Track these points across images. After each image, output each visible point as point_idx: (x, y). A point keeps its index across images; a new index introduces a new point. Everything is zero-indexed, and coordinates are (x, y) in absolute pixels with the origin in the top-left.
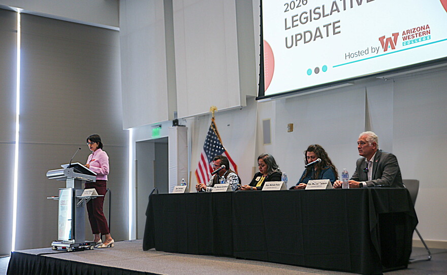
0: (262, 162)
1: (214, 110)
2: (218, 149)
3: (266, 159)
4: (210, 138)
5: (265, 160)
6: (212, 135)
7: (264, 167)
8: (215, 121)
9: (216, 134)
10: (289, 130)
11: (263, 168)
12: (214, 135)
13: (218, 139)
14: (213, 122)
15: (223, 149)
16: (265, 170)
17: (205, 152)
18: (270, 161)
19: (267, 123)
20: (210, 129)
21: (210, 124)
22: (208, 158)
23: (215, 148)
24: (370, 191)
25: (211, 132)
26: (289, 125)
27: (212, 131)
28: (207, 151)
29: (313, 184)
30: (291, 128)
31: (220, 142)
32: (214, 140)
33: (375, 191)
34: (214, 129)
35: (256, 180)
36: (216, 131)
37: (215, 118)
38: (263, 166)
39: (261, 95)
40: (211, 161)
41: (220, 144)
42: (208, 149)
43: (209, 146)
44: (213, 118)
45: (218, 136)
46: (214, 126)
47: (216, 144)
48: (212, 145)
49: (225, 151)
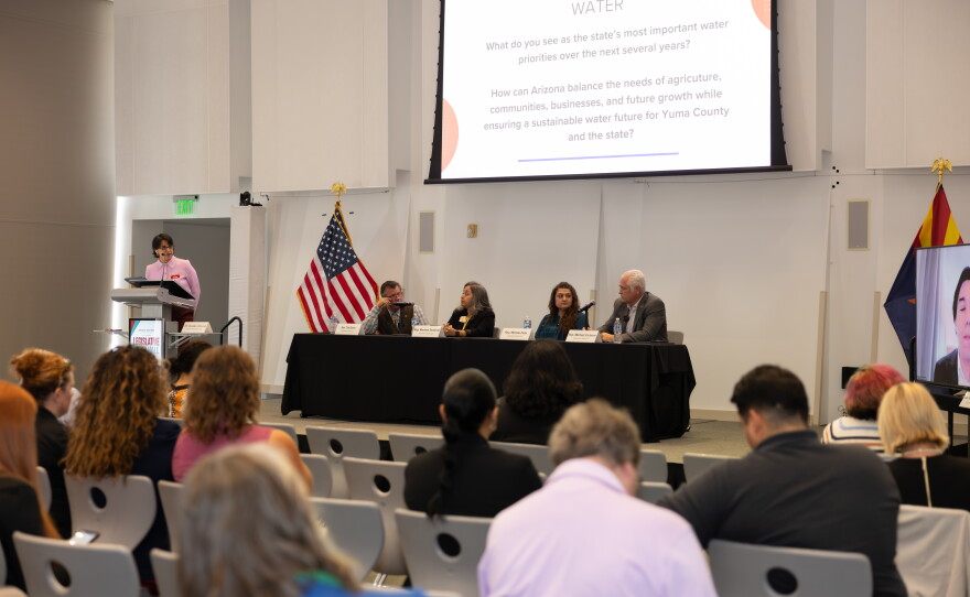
1: (341, 187)
2: (346, 257)
4: (331, 236)
6: (335, 231)
8: (342, 209)
9: (343, 231)
12: (340, 233)
13: (346, 240)
14: (337, 211)
15: (354, 257)
17: (321, 259)
20: (332, 222)
21: (331, 213)
22: (326, 271)
23: (341, 255)
25: (333, 226)
27: (336, 224)
28: (324, 258)
31: (349, 245)
32: (338, 240)
34: (340, 223)
35: (460, 320)
36: (343, 225)
37: (341, 204)
39: (435, 176)
40: (332, 276)
41: (350, 248)
42: (327, 256)
43: (328, 249)
44: (338, 204)
45: (346, 235)
46: (340, 218)
47: (342, 248)
48: (336, 249)
49: (357, 260)
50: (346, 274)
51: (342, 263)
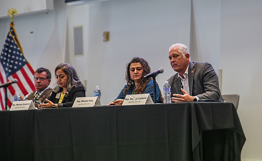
0: (61, 72)
1: (13, 12)
2: (19, 61)
3: (65, 69)
4: (8, 47)
5: (64, 71)
6: (10, 43)
7: (65, 78)
8: (16, 28)
9: (16, 43)
10: (105, 39)
11: (62, 80)
12: (14, 44)
13: (18, 49)
14: (11, 28)
15: (24, 60)
16: (66, 82)
17: (2, 64)
18: (71, 71)
19: (78, 31)
20: (8, 37)
21: (8, 30)
22: (6, 72)
23: (15, 60)
24: (193, 106)
25: (9, 40)
26: (104, 33)
27: (11, 38)
28: (4, 63)
29: (131, 99)
30: (107, 36)
31: (20, 52)
32: (13, 49)
33: (199, 105)
34: (13, 37)
35: (56, 97)
36: (16, 38)
37: (14, 23)
38: (63, 77)
40: (9, 75)
41: (21, 54)
42: (6, 61)
43: (7, 57)
44: (12, 23)
45: (18, 45)
46: (13, 33)
47: (16, 55)
48: (11, 56)
49: (27, 63)
50: (19, 73)
51: (16, 65)
